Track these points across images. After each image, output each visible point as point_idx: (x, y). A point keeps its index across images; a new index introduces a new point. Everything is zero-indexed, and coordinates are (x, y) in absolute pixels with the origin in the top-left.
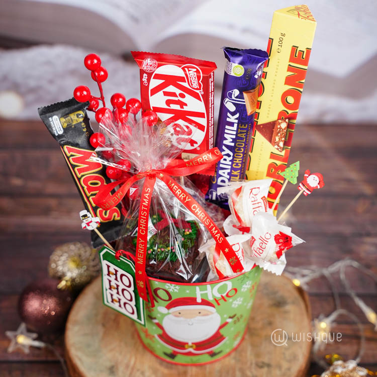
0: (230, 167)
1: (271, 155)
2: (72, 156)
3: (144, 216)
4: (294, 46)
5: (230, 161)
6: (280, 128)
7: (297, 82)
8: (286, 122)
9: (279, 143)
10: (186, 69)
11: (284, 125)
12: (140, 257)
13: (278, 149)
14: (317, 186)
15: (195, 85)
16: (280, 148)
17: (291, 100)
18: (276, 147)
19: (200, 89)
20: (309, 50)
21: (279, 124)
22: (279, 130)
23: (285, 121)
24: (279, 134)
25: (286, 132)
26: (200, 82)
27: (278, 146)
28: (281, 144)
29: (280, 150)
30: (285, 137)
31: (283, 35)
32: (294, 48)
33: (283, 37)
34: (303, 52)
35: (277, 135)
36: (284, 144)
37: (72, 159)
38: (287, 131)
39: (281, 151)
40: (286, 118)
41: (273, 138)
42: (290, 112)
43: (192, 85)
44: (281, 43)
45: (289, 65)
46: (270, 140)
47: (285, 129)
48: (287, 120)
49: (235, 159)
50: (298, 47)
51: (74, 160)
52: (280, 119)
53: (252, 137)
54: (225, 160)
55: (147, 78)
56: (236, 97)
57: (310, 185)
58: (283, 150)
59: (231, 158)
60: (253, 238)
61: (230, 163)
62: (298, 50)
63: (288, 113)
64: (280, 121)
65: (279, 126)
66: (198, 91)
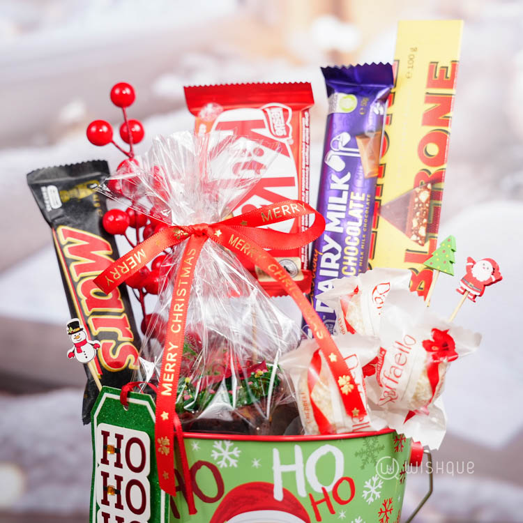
0: (336, 274)
1: (407, 255)
2: (69, 243)
3: (181, 297)
4: (432, 62)
5: (337, 262)
6: (419, 202)
7: (441, 118)
8: (428, 190)
9: (418, 230)
10: (267, 110)
11: (424, 196)
12: (168, 380)
13: (417, 241)
14: (491, 278)
15: (281, 131)
16: (421, 237)
17: (433, 149)
18: (414, 237)
19: (287, 136)
20: (454, 64)
21: (417, 195)
22: (417, 205)
23: (426, 188)
24: (418, 214)
25: (429, 208)
26: (288, 123)
27: (418, 235)
28: (422, 231)
29: (420, 242)
30: (427, 216)
31: (415, 50)
32: (433, 65)
33: (414, 53)
34: (447, 68)
35: (414, 215)
36: (427, 231)
37: (69, 249)
38: (430, 204)
39: (423, 245)
40: (427, 183)
41: (408, 224)
42: (433, 170)
43: (275, 131)
44: (411, 62)
45: (427, 93)
46: (404, 227)
47: (426, 202)
48: (429, 186)
49: (345, 258)
50: (437, 63)
51: (72, 251)
52: (418, 186)
53: (373, 230)
54: (328, 260)
55: (205, 131)
56: (346, 146)
57: (478, 279)
58: (425, 241)
59: (338, 256)
60: (382, 350)
61: (337, 266)
62: (439, 66)
63: (430, 173)
64: (418, 190)
65: (416, 200)
66: (284, 141)
